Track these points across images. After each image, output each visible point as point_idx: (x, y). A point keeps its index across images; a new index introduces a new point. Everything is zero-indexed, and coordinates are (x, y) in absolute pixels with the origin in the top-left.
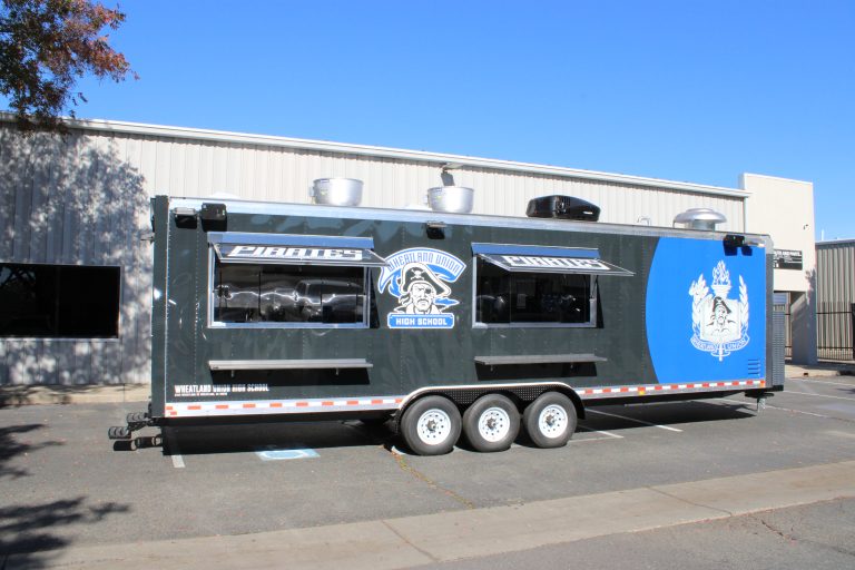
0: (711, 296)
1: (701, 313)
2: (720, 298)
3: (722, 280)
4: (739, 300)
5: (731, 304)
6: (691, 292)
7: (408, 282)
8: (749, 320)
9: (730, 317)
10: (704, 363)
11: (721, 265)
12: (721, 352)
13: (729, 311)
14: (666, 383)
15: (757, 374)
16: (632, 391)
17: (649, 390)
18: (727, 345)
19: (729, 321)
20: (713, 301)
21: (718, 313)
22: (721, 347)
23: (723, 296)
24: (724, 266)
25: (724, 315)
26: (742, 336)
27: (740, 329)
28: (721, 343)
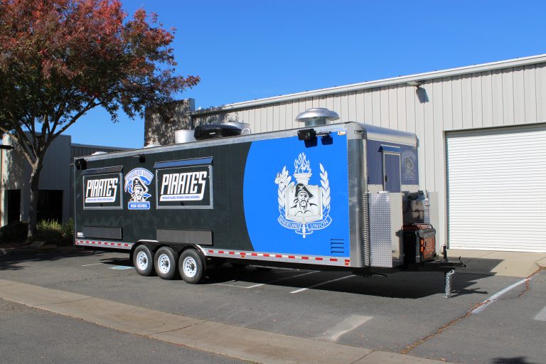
0: (293, 183)
1: (286, 198)
2: (301, 185)
3: (304, 169)
4: (320, 185)
5: (313, 189)
6: (277, 181)
7: (134, 186)
8: (331, 203)
9: (311, 201)
10: (290, 238)
11: (302, 156)
12: (304, 231)
14: (261, 251)
15: (341, 253)
16: (237, 254)
17: (249, 255)
18: (309, 225)
19: (311, 204)
20: (295, 187)
21: (300, 198)
22: (304, 226)
23: (305, 183)
24: (305, 157)
25: (306, 199)
26: (324, 218)
27: (322, 211)
28: (304, 223)
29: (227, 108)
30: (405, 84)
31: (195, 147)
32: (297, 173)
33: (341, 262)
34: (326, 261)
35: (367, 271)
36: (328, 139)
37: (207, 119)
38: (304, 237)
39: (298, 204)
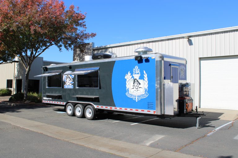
0: (132, 78)
1: (129, 84)
2: (136, 79)
3: (137, 72)
4: (144, 80)
5: (140, 81)
6: (126, 78)
7: (67, 78)
8: (148, 87)
10: (130, 101)
11: (137, 67)
12: (137, 99)
13: (140, 84)
14: (118, 107)
15: (152, 108)
16: (109, 108)
17: (113, 108)
18: (139, 96)
19: (140, 88)
20: (133, 80)
21: (135, 85)
22: (137, 97)
23: (138, 78)
24: (137, 68)
25: (138, 85)
26: (145, 93)
27: (144, 91)
28: (137, 95)
29: (108, 47)
30: (183, 38)
31: (92, 63)
32: (134, 74)
33: (152, 112)
34: (146, 112)
35: (163, 116)
36: (147, 60)
37: (100, 51)
38: (137, 101)
39: (134, 87)
